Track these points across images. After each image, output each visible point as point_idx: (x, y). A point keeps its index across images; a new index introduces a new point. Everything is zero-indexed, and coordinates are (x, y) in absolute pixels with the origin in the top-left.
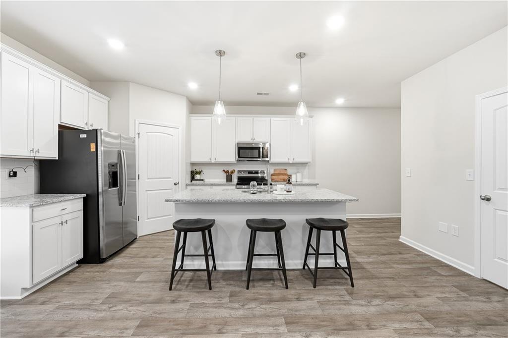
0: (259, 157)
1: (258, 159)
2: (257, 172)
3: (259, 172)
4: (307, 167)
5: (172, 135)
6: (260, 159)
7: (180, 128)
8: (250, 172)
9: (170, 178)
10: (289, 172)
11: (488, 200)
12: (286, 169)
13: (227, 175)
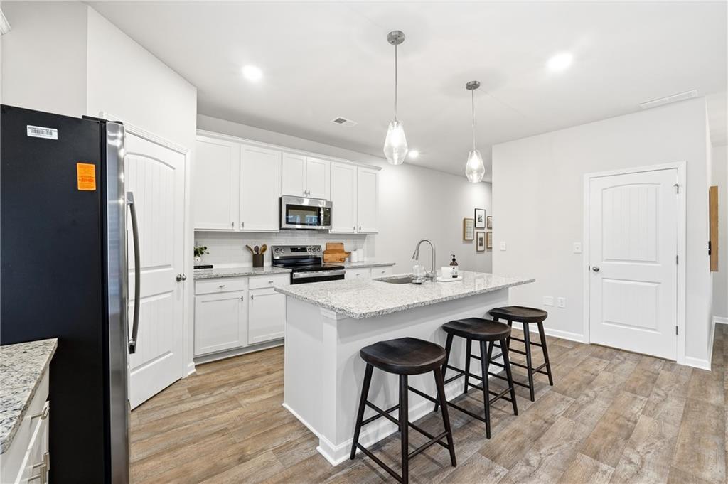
0: (319, 223)
1: (316, 227)
2: (304, 249)
3: (308, 248)
4: (366, 240)
5: (174, 169)
6: (320, 227)
7: (188, 155)
8: (294, 249)
9: (169, 266)
10: (347, 248)
11: (597, 270)
12: (342, 244)
13: (254, 256)
